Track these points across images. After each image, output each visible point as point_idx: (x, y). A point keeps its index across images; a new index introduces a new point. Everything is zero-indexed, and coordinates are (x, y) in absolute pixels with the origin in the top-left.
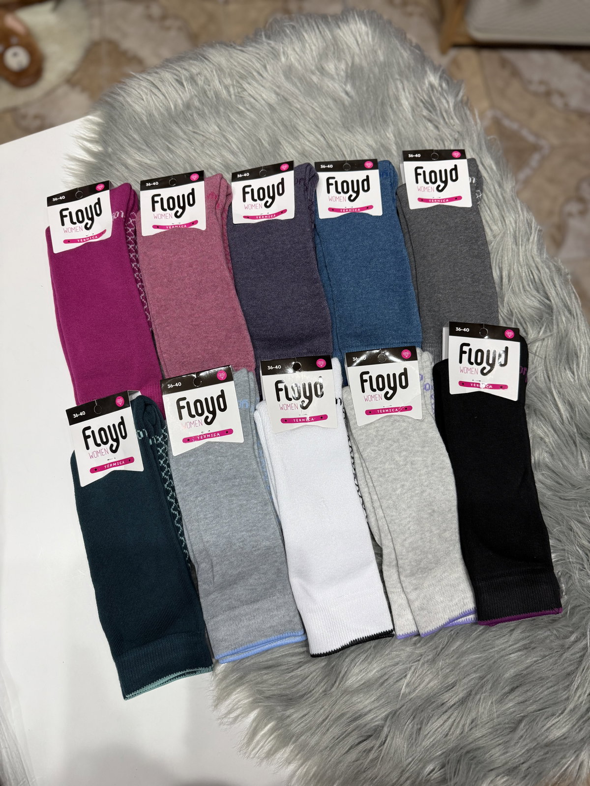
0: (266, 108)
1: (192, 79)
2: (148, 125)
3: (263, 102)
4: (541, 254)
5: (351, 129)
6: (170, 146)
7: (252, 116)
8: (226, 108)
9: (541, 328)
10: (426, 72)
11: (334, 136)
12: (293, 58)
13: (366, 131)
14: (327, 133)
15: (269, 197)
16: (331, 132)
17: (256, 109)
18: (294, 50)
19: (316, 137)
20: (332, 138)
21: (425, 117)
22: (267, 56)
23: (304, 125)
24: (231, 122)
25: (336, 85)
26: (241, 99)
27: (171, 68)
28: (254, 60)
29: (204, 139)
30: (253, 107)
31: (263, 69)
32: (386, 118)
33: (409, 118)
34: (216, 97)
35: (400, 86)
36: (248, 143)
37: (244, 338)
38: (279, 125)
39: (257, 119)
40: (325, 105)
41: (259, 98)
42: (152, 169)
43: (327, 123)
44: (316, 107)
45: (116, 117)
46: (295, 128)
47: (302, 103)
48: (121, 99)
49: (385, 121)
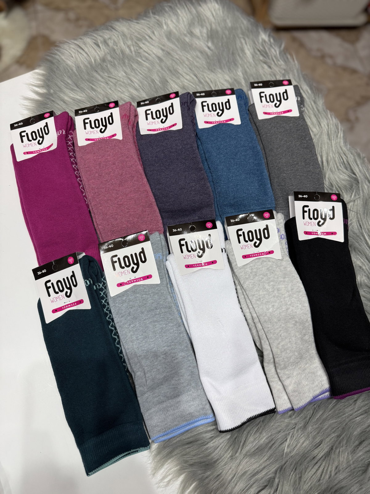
0: (156, 59)
1: (105, 42)
2: (77, 74)
3: (154, 56)
4: (346, 145)
5: (214, 71)
6: (93, 87)
7: (147, 65)
8: (129, 60)
9: (352, 194)
10: (259, 33)
11: (203, 75)
12: (171, 26)
13: (224, 71)
14: (198, 74)
15: (164, 116)
16: (201, 73)
17: (150, 60)
18: (172, 21)
19: (191, 77)
20: (202, 77)
21: (261, 61)
22: (154, 25)
23: (182, 69)
24: (133, 69)
25: (202, 43)
26: (138, 54)
27: (91, 35)
28: (146, 29)
29: (116, 81)
30: (147, 59)
31: (153, 35)
32: (236, 63)
33: (251, 62)
34: (122, 53)
35: (243, 42)
36: (146, 82)
37: (155, 211)
38: (166, 70)
39: (150, 67)
40: (195, 56)
41: (151, 53)
42: (82, 102)
43: (197, 67)
44: (189, 57)
45: (55, 70)
46: (177, 71)
47: (180, 55)
48: (57, 57)
49: (236, 64)
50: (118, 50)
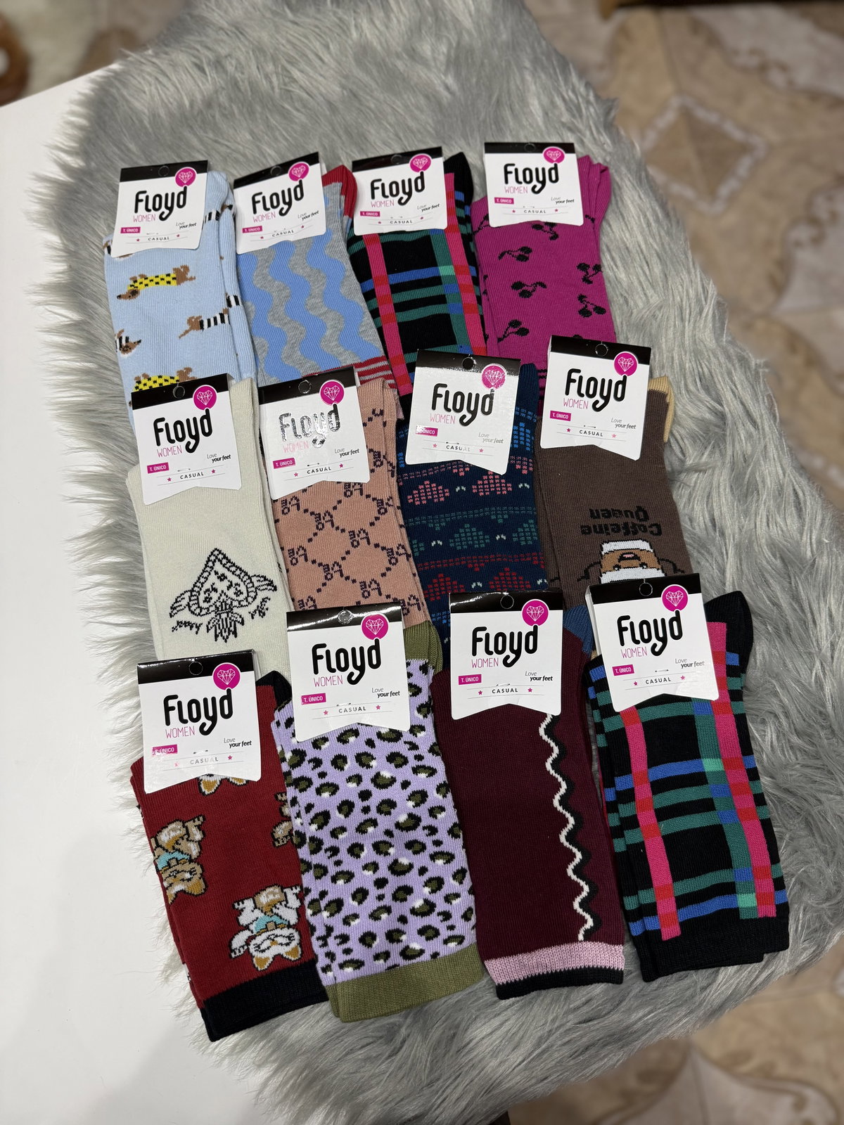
0: (324, 107)
1: (218, 64)
2: (150, 130)
3: (320, 99)
4: (718, 337)
5: (446, 141)
7: (303, 119)
8: (265, 107)
12: (370, 34)
14: (410, 146)
16: (416, 143)
17: (310, 109)
18: (372, 21)
22: (332, 31)
25: (432, 76)
26: (288, 94)
27: (188, 46)
28: (311, 37)
29: (228, 151)
30: (305, 106)
31: (325, 51)
32: (502, 125)
33: (538, 126)
34: (251, 90)
35: (529, 78)
38: (341, 133)
39: (309, 123)
40: (412, 104)
41: (315, 92)
44: (399, 106)
47: (378, 100)
50: (243, 82)
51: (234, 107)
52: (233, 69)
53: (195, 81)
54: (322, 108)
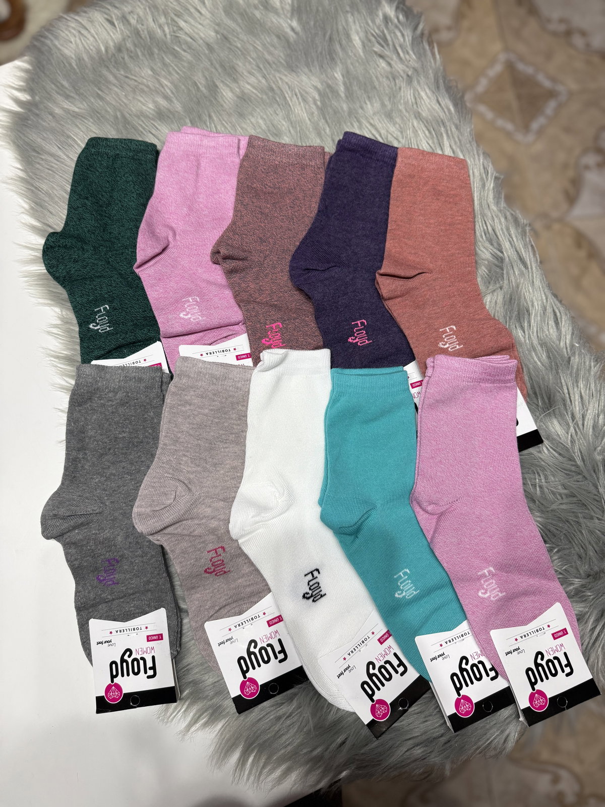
0: (204, 48)
1: (124, 19)
2: (78, 71)
3: (201, 42)
4: (497, 204)
5: (295, 69)
6: (100, 92)
7: (189, 57)
8: (160, 49)
11: (275, 76)
13: (311, 71)
14: (268, 74)
16: (273, 72)
17: (193, 50)
19: (257, 79)
20: (273, 79)
21: (376, 53)
23: (244, 65)
24: (165, 64)
25: (281, 21)
26: (177, 39)
27: (101, 7)
29: (136, 84)
30: (190, 48)
31: (202, 6)
32: (334, 56)
33: (359, 55)
34: (150, 37)
35: (350, 19)
36: (183, 87)
38: (217, 66)
39: (194, 61)
40: (268, 43)
41: (197, 36)
42: (80, 117)
43: (269, 63)
44: (258, 45)
45: (44, 63)
46: (233, 68)
47: (242, 41)
50: (143, 31)
51: (138, 50)
52: (136, 21)
53: (108, 33)
54: (202, 48)
